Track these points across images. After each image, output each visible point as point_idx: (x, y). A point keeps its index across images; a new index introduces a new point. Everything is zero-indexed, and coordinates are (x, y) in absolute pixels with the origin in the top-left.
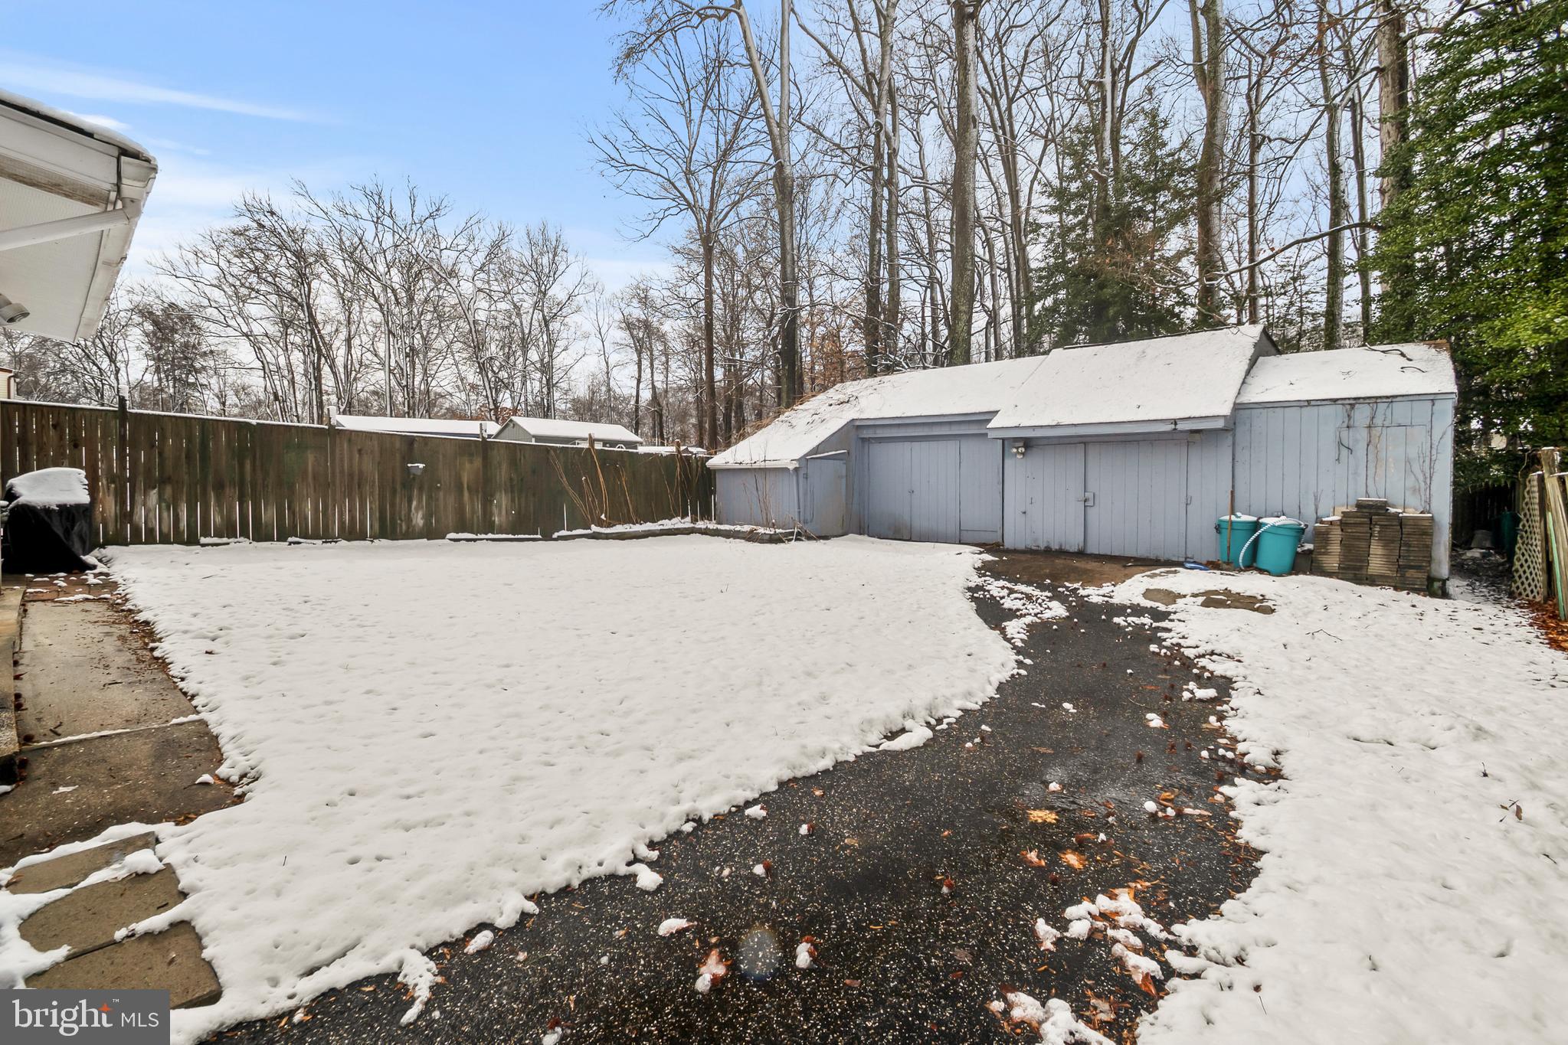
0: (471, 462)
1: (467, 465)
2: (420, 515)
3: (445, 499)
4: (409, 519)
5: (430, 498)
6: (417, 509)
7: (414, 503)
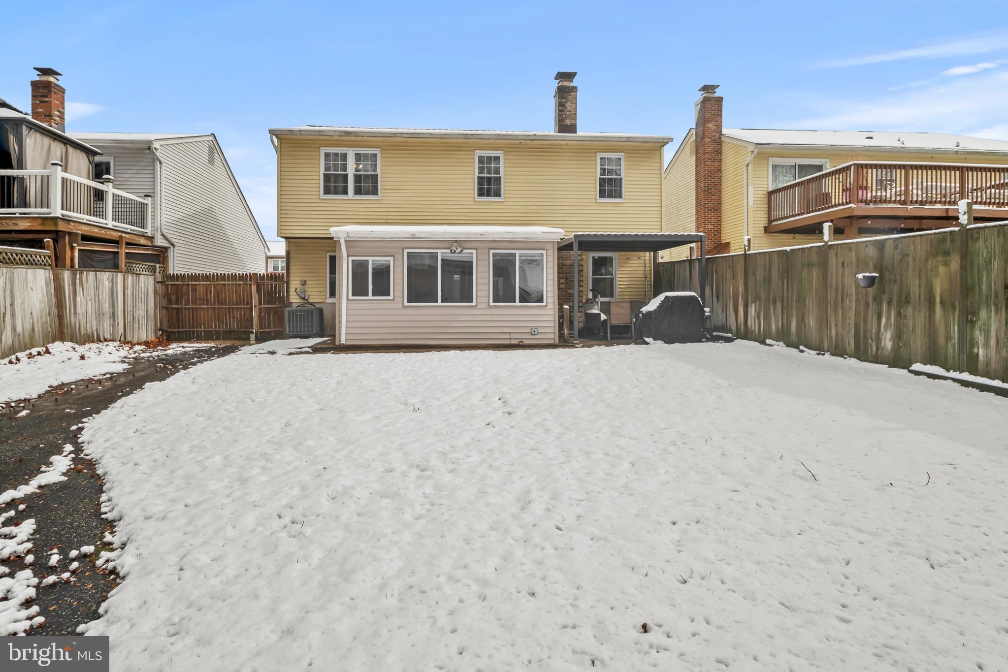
0: (946, 264)
1: (941, 269)
2: (888, 335)
3: (914, 317)
4: (878, 340)
5: (899, 314)
6: (886, 328)
7: (884, 320)
